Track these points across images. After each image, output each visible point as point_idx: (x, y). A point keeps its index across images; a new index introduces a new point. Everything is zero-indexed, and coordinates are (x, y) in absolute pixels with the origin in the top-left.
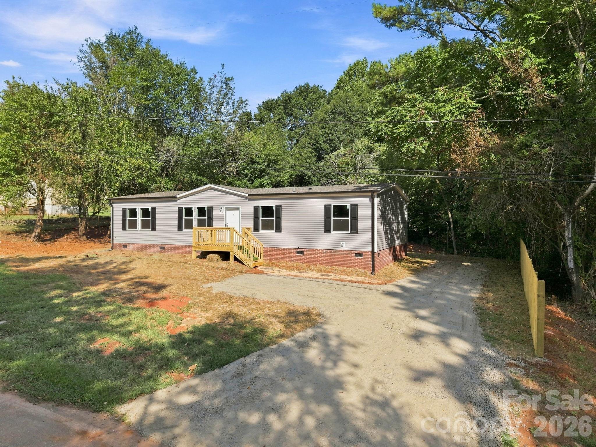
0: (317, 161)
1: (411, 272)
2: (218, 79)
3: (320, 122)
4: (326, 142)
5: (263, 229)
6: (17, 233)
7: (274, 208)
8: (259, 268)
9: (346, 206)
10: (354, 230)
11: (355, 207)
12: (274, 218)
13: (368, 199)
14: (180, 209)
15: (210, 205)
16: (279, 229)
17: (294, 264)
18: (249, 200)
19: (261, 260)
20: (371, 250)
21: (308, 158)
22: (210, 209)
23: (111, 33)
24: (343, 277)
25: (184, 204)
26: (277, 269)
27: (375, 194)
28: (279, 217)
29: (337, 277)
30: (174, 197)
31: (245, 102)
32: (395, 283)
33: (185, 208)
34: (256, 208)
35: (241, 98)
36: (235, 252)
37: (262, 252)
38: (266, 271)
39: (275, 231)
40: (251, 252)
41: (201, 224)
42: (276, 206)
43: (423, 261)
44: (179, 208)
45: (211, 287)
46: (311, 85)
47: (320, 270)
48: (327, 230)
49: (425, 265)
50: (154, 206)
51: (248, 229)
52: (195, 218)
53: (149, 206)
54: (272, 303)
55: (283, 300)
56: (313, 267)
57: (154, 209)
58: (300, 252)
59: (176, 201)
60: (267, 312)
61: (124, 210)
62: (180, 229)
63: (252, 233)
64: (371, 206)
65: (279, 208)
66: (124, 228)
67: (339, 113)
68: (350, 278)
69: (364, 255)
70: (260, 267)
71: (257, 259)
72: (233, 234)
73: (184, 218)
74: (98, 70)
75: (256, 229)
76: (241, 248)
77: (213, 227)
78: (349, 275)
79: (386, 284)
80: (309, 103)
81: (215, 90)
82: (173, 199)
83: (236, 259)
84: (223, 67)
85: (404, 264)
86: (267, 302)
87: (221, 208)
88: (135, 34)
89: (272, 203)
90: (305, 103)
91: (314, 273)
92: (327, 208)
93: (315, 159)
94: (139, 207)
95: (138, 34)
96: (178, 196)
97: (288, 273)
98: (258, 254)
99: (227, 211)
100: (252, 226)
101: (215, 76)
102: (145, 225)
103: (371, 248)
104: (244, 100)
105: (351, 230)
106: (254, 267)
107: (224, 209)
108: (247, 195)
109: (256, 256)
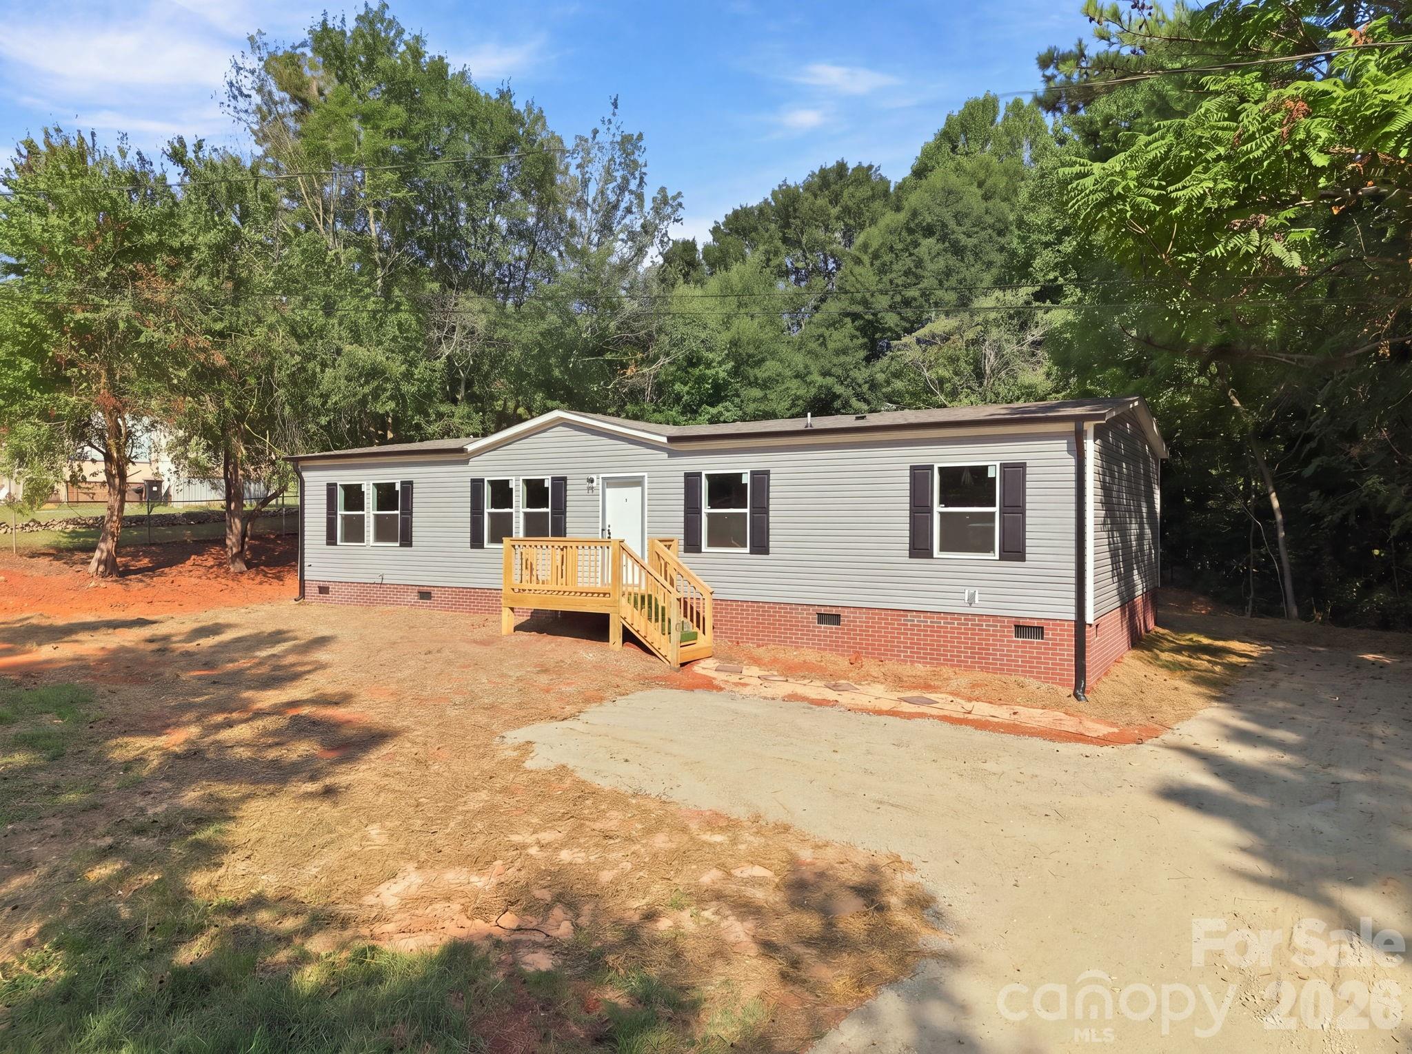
0: (868, 359)
1: (1203, 690)
2: (603, 138)
3: (876, 256)
4: (892, 307)
5: (710, 544)
6: (58, 553)
7: (746, 479)
8: (698, 668)
9: (985, 468)
10: (1014, 550)
11: (1015, 473)
12: (747, 511)
13: (1062, 445)
14: (477, 485)
15: (559, 473)
16: (761, 546)
17: (811, 656)
18: (672, 454)
19: (705, 640)
20: (1073, 617)
21: (844, 351)
22: (560, 483)
23: (324, 23)
24: (982, 710)
25: (488, 468)
26: (755, 671)
27: (1089, 427)
28: (761, 510)
29: (956, 708)
30: (461, 450)
31: (674, 198)
32: (1168, 737)
33: (492, 483)
34: (691, 480)
35: (663, 190)
36: (624, 614)
37: (708, 614)
38: (720, 677)
39: (747, 550)
40: (675, 614)
41: (535, 527)
42: (753, 473)
43: (1220, 643)
44: (473, 481)
45: (529, 743)
46: (851, 165)
47: (898, 682)
48: (919, 548)
49: (1235, 659)
50: (407, 478)
51: (668, 543)
52: (519, 510)
53: (394, 476)
54: (731, 826)
55: (773, 815)
56: (871, 666)
57: (408, 486)
58: (830, 618)
59: (466, 462)
60: (710, 877)
61: (331, 489)
62: (477, 542)
63: (676, 556)
64: (1073, 469)
65: (761, 478)
66: (331, 539)
67: (929, 231)
68: (1002, 714)
69: (1049, 634)
70: (703, 664)
71: (694, 636)
72: (620, 558)
73: (488, 510)
74: (291, 123)
75: (692, 545)
76: (644, 601)
77: (569, 537)
78: (1000, 702)
79: (1140, 742)
80: (847, 210)
81: (596, 171)
82: (459, 456)
83: (629, 637)
84: (615, 105)
85: (1165, 656)
86: (715, 821)
87: (592, 481)
88: (382, 20)
89: (742, 465)
90: (835, 211)
91: (878, 689)
92: (919, 475)
93: (862, 354)
94: (368, 480)
95: (390, 22)
96: (470, 448)
97: (794, 687)
98: (699, 621)
99: (608, 491)
100: (679, 536)
101: (595, 132)
102: (384, 532)
103: (1073, 609)
104: (671, 193)
105: (1002, 550)
106: (683, 665)
107: (598, 483)
108: (664, 440)
109: (691, 627)
